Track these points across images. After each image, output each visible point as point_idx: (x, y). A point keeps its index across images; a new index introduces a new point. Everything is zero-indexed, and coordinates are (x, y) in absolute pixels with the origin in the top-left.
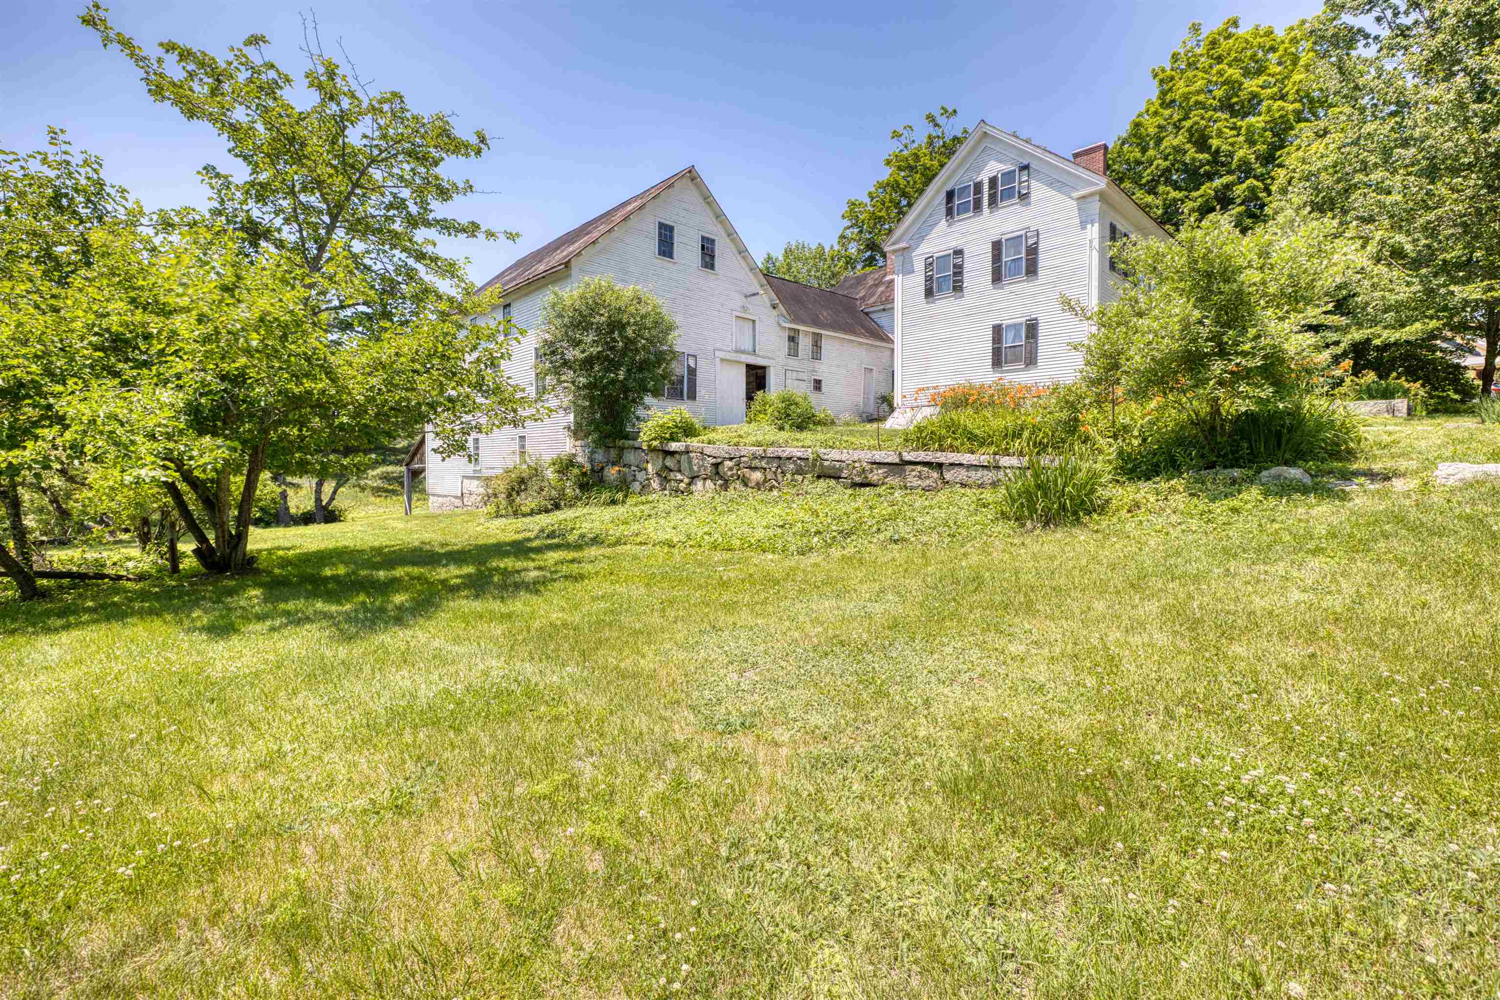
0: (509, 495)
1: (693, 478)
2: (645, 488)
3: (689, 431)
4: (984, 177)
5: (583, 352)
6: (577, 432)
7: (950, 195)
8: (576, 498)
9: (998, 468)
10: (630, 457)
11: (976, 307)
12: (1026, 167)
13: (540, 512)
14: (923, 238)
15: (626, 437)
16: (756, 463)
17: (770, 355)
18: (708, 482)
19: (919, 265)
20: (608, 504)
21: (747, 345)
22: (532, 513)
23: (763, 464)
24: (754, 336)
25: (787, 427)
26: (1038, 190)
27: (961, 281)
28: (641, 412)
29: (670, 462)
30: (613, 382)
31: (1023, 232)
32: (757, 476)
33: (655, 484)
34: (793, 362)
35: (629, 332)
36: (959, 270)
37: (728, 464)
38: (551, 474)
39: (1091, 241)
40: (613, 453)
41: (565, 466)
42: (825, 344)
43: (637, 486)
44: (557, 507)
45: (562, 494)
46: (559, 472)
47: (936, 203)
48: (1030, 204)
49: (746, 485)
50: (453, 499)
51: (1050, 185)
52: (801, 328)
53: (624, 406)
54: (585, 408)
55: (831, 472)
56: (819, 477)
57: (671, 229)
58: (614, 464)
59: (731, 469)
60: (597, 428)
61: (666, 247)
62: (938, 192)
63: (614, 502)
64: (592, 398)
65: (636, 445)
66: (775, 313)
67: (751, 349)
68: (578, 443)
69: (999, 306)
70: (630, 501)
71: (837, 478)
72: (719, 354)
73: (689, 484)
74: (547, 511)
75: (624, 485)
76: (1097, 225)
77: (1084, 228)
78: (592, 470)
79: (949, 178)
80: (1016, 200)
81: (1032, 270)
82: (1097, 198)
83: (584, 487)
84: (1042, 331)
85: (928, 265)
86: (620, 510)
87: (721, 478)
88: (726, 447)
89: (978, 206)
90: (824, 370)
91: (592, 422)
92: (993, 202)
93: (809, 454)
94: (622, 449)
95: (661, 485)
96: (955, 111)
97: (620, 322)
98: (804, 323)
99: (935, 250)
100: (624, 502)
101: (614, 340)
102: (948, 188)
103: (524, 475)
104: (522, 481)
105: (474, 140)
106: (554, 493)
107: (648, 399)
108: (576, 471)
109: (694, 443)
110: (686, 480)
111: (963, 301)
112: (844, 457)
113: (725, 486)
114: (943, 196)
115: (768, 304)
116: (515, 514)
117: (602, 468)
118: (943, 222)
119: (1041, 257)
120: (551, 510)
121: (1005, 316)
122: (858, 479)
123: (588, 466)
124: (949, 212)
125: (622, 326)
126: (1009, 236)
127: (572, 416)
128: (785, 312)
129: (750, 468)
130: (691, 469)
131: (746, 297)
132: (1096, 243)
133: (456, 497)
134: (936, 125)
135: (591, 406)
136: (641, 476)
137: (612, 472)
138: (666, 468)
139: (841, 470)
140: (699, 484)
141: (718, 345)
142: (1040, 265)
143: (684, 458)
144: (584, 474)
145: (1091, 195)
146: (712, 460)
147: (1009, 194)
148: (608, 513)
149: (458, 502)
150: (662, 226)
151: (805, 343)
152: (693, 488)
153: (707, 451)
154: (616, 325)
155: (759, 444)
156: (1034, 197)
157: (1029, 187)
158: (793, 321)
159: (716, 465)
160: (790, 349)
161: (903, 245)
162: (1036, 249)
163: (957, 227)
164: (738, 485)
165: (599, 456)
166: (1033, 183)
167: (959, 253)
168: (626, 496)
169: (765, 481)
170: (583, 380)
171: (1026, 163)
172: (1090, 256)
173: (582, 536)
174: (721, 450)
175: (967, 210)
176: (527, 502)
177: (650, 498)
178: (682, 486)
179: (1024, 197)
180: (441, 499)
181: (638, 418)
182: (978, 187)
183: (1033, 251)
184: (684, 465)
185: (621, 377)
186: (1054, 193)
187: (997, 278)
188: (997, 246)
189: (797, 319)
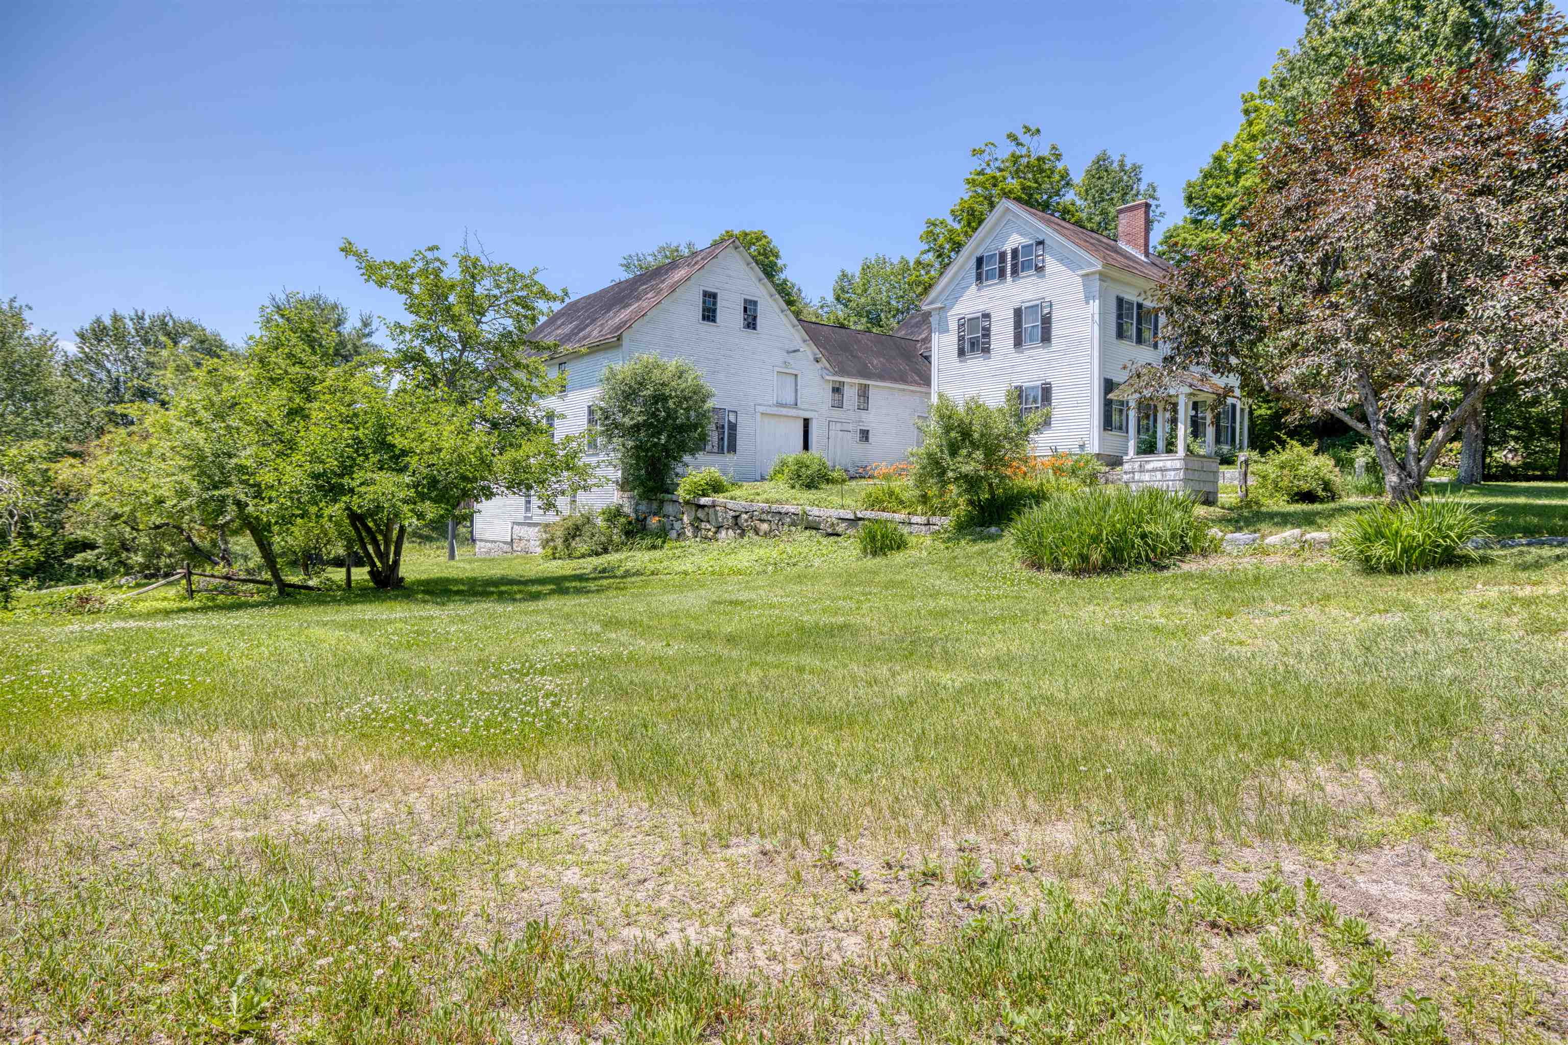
0: (566, 540)
1: (719, 528)
2: (680, 535)
3: (717, 487)
4: (1008, 247)
5: (632, 419)
6: (623, 486)
7: (980, 261)
8: (622, 543)
9: (910, 524)
10: (669, 509)
11: (1001, 369)
12: (1041, 243)
13: (590, 555)
14: (957, 299)
15: (667, 491)
16: (764, 516)
17: (814, 408)
18: (730, 531)
19: (953, 325)
20: (649, 549)
21: (790, 399)
22: (583, 556)
23: (769, 517)
24: (796, 391)
25: (797, 486)
26: (1052, 265)
27: (989, 343)
28: (679, 470)
29: (701, 514)
30: (655, 445)
31: (1038, 302)
32: (765, 527)
33: (689, 532)
34: (837, 414)
35: (671, 404)
36: (987, 332)
37: (744, 516)
38: (600, 522)
39: (1093, 315)
40: (655, 505)
41: (614, 515)
42: (872, 393)
43: (674, 534)
44: (606, 551)
45: (610, 541)
46: (608, 520)
47: (967, 267)
48: (1044, 276)
49: (757, 534)
50: (501, 545)
51: (1061, 261)
52: (846, 380)
53: (665, 465)
54: (631, 465)
55: (814, 525)
56: (806, 528)
57: (714, 296)
58: (655, 514)
59: (746, 521)
60: (642, 484)
61: (709, 314)
62: (969, 258)
63: (654, 547)
64: (638, 458)
65: (674, 498)
66: (818, 366)
67: (792, 402)
68: (626, 495)
69: (1019, 369)
70: (666, 546)
71: (817, 529)
72: (760, 409)
73: (716, 533)
74: (597, 554)
75: (663, 533)
76: (1097, 301)
77: (1087, 303)
78: (637, 520)
79: (978, 246)
80: (1032, 272)
81: (1046, 338)
82: (1097, 276)
83: (629, 534)
84: (1055, 395)
85: (960, 326)
86: (657, 554)
87: (740, 528)
88: (744, 503)
89: (1002, 274)
90: (871, 419)
91: (638, 478)
92: (1015, 272)
93: (799, 510)
94: (662, 502)
95: (694, 532)
96: (1038, 131)
97: (663, 394)
98: (849, 374)
99: (967, 311)
100: (662, 547)
101: (658, 410)
102: (978, 254)
103: (579, 522)
104: (577, 528)
105: (560, 294)
106: (603, 539)
107: (687, 458)
108: (623, 520)
109: (720, 498)
110: (713, 530)
111: (991, 362)
112: (821, 514)
113: (742, 535)
114: (973, 261)
115: (811, 358)
116: (570, 556)
117: (645, 518)
118: (974, 287)
119: (1054, 325)
120: (601, 554)
121: (1025, 378)
122: (830, 531)
123: (633, 516)
124: (979, 278)
125: (665, 399)
126: (1028, 304)
127: (620, 473)
128: (828, 366)
129: (760, 520)
130: (717, 519)
131: (788, 352)
132: (1097, 317)
133: (505, 543)
134: (1019, 144)
135: (637, 464)
136: (677, 525)
137: (654, 521)
138: (698, 519)
139: (819, 523)
140: (723, 533)
141: (759, 402)
142: (1053, 333)
143: (711, 511)
144: (630, 523)
145: (1093, 273)
146: (732, 513)
147: (1026, 266)
148: (647, 556)
149: (506, 548)
150: (706, 294)
151: (850, 394)
152: (718, 536)
153: (729, 506)
154: (659, 398)
155: (767, 501)
156: (1048, 270)
157: (1043, 261)
158: (836, 374)
159: (736, 518)
160: (833, 400)
161: (939, 305)
162: (1050, 318)
163: (985, 292)
164: (751, 534)
165: (643, 507)
166: (1048, 258)
167: (987, 316)
168: (664, 542)
169: (770, 531)
170: (630, 444)
171: (1041, 238)
172: (1092, 327)
173: (627, 571)
174: (739, 505)
175: (993, 278)
176: (581, 546)
177: (683, 544)
178: (710, 534)
179: (1040, 269)
180: (489, 545)
181: (677, 475)
182: (1003, 255)
183: (1047, 321)
184: (712, 517)
185: (663, 442)
186: (1064, 268)
187: (1018, 342)
188: (1018, 313)
189: (843, 372)
